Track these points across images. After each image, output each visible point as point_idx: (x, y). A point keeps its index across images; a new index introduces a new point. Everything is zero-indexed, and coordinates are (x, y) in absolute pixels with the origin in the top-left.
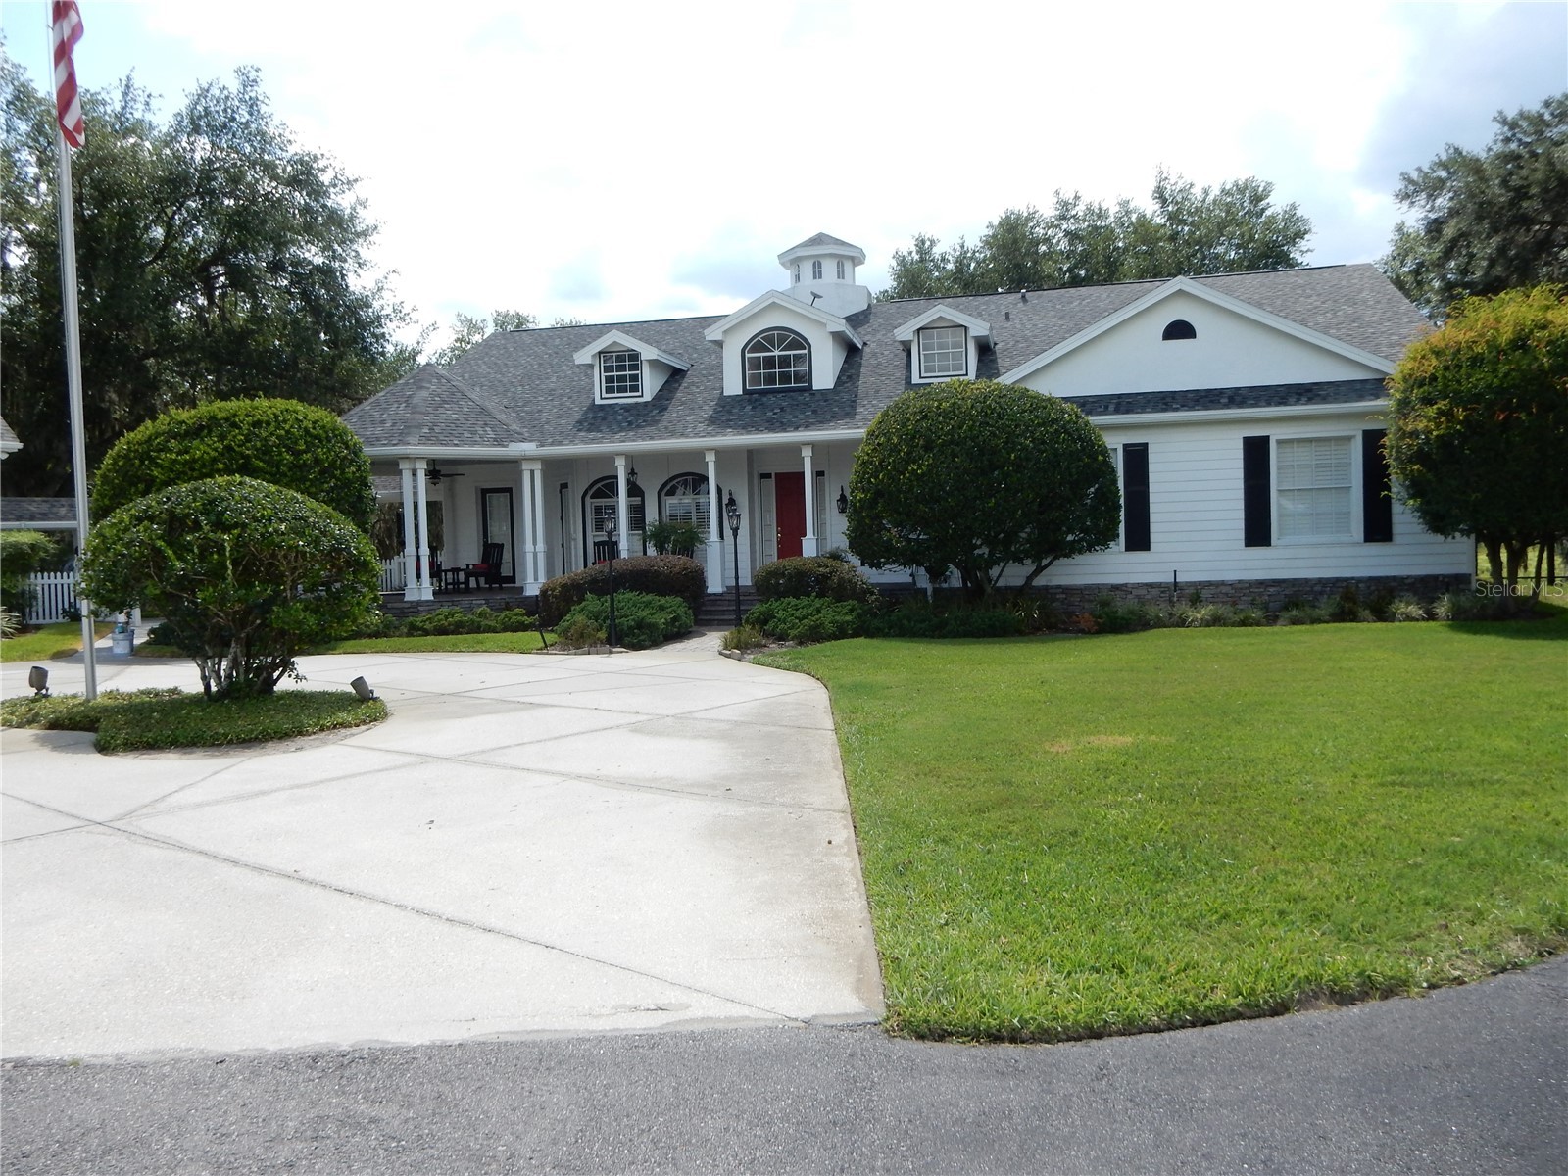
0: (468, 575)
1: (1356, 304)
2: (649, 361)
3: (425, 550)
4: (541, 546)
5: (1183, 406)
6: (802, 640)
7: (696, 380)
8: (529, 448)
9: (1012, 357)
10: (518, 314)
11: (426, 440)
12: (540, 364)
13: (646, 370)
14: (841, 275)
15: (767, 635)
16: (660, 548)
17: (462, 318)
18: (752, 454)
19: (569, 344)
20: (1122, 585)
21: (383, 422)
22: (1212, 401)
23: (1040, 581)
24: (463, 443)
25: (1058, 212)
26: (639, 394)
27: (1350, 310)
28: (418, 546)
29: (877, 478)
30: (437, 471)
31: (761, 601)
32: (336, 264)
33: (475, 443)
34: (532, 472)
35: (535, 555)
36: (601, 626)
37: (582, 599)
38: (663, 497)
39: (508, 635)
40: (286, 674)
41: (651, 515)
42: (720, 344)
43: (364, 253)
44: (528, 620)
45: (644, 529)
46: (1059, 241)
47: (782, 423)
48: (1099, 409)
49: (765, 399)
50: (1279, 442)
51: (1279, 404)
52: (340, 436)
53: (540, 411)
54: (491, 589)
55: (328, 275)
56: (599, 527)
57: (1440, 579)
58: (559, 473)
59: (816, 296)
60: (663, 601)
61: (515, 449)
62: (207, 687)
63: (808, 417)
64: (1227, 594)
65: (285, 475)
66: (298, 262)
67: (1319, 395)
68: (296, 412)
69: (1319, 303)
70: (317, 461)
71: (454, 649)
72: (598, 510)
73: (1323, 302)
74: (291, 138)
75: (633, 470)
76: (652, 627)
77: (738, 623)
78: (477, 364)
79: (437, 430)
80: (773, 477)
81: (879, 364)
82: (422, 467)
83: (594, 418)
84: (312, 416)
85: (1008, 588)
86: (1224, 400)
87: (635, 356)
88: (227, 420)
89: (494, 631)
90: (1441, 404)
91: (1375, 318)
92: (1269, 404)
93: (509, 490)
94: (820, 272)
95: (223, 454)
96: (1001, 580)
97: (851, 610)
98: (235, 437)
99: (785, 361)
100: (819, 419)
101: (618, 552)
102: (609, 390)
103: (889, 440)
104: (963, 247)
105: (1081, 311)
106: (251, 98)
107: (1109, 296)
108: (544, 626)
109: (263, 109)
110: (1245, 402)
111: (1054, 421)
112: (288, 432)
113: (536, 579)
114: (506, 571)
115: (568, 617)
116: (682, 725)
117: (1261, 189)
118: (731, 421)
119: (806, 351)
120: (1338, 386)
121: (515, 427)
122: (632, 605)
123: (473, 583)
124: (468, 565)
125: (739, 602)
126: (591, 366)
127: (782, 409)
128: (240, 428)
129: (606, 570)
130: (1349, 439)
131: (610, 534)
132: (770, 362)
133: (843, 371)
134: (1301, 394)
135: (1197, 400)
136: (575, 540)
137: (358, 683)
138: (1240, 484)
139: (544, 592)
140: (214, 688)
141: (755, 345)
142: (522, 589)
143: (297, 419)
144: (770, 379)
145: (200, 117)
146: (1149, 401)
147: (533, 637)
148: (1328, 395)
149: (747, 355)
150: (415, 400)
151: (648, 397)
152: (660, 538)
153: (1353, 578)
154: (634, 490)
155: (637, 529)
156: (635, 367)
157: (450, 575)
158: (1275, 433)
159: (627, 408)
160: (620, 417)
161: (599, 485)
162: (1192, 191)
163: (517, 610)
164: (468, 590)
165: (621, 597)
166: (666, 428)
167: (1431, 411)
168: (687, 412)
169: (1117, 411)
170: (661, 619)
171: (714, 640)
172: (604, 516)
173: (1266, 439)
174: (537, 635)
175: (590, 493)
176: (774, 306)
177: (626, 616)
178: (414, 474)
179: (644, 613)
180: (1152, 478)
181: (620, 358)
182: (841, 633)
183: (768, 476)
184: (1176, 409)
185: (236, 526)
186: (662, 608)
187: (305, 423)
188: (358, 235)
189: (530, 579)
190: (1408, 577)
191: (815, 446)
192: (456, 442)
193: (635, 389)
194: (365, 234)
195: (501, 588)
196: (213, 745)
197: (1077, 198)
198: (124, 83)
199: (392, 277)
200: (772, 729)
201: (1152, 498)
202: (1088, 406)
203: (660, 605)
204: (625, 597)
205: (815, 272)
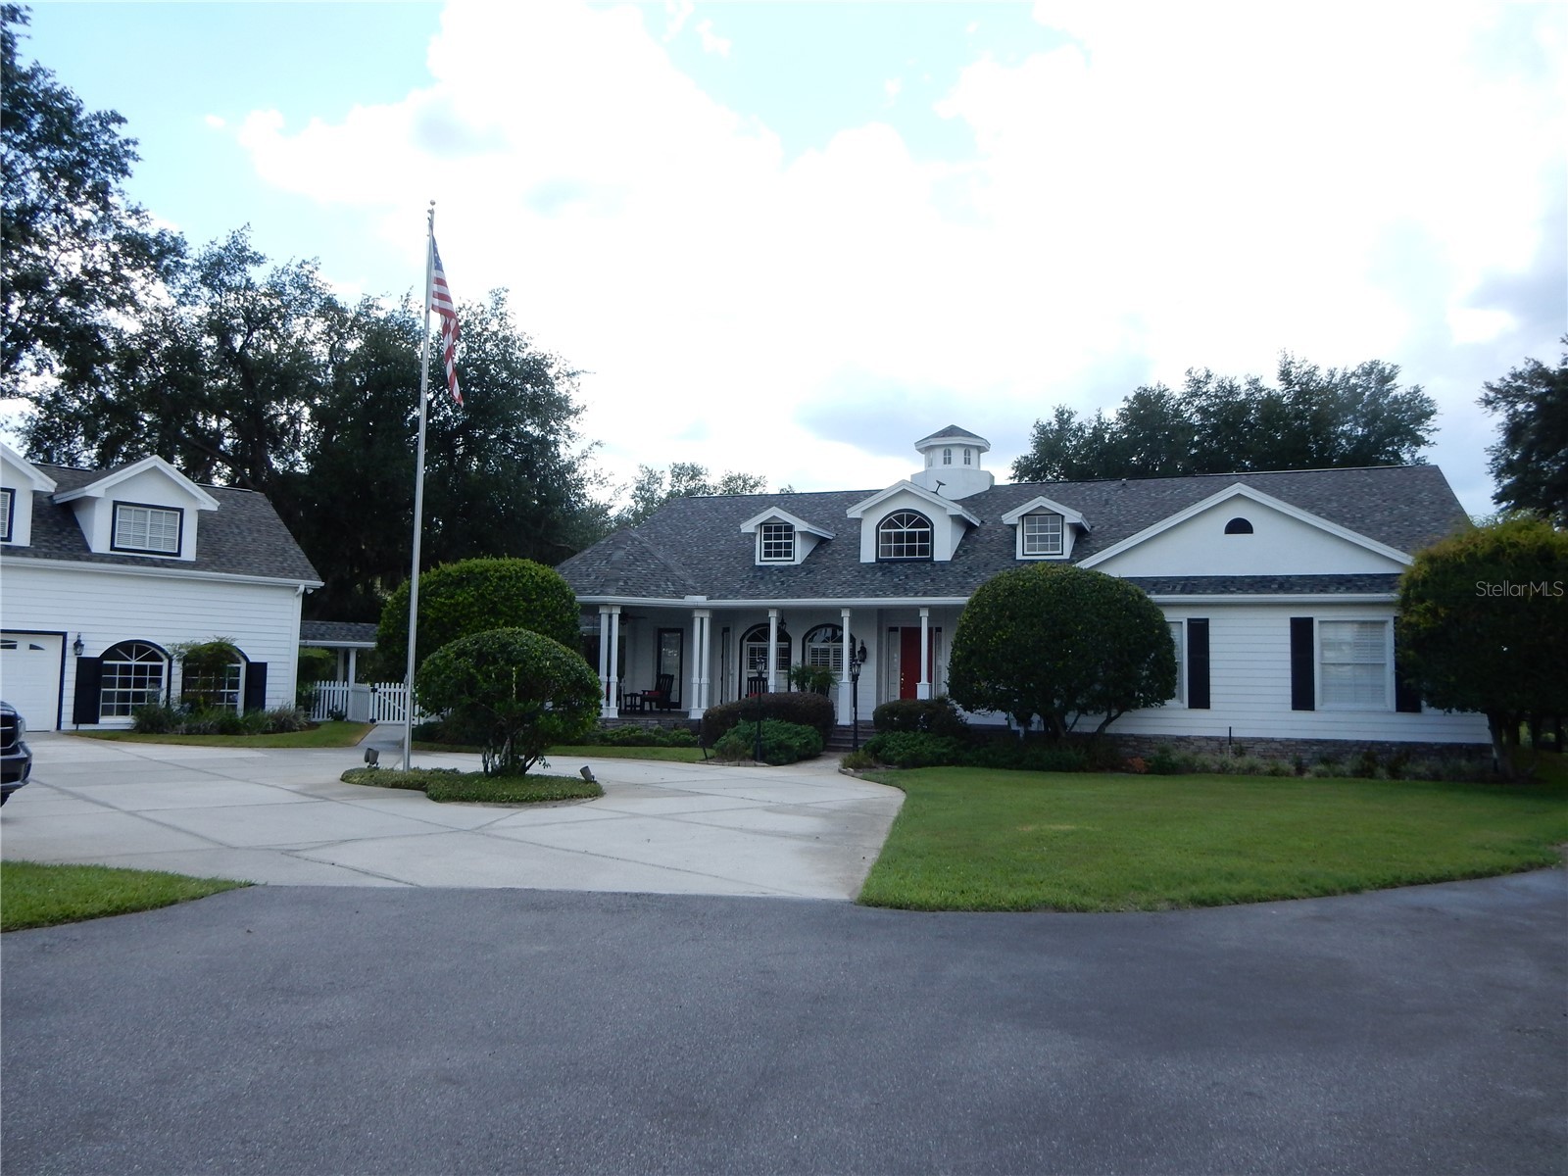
0: (643, 700)
1: (1412, 503)
2: (801, 533)
3: (614, 677)
4: (705, 679)
5: (1238, 589)
6: (904, 765)
7: (838, 548)
8: (700, 600)
9: (1103, 539)
10: (693, 466)
11: (621, 592)
12: (713, 528)
13: (798, 539)
14: (967, 461)
15: (878, 759)
16: (801, 685)
17: (644, 469)
18: (882, 612)
19: (737, 511)
20: (1185, 737)
21: (588, 575)
22: (1263, 587)
23: (1111, 730)
24: (650, 595)
25: (1190, 390)
26: (792, 558)
27: (1406, 509)
28: (609, 675)
29: (971, 640)
30: (628, 615)
31: (878, 733)
32: (551, 438)
33: (658, 595)
34: (702, 619)
35: (700, 685)
36: (749, 746)
37: (736, 724)
38: (807, 644)
39: (677, 749)
40: (537, 762)
41: (796, 659)
42: (859, 521)
43: (574, 427)
44: (692, 738)
45: (789, 670)
46: (1191, 415)
47: (905, 589)
48: (1167, 589)
49: (894, 567)
50: (1321, 622)
51: (1321, 591)
52: (559, 587)
53: (710, 569)
54: (661, 712)
55: (544, 445)
56: (753, 665)
57: (1464, 747)
58: (723, 621)
59: (940, 484)
60: (799, 729)
61: (692, 600)
62: (486, 768)
63: (927, 584)
64: (1276, 749)
65: (520, 618)
66: (521, 435)
67: (1357, 586)
68: (530, 569)
69: (1380, 501)
70: (543, 607)
71: (636, 757)
72: (753, 651)
73: (1384, 501)
74: (527, 342)
75: (783, 620)
76: (789, 748)
77: (855, 749)
78: (661, 526)
79: (630, 583)
80: (900, 630)
81: (992, 540)
82: (617, 612)
83: (754, 577)
84: (542, 573)
85: (1080, 735)
86: (1275, 586)
87: (790, 528)
88: (481, 573)
89: (665, 745)
90: (1429, 603)
91: (1426, 518)
92: (1311, 592)
93: (681, 631)
94: (950, 458)
95: (477, 600)
96: (1076, 726)
97: (949, 744)
98: (487, 587)
99: (911, 537)
100: (936, 587)
101: (767, 687)
102: (767, 554)
103: (983, 609)
104: (1099, 418)
105: (1171, 500)
106: (501, 314)
107: (1198, 487)
108: (706, 743)
109: (509, 321)
110: (1291, 588)
111: (1119, 600)
112: (524, 585)
113: (699, 706)
114: (674, 698)
115: (724, 737)
116: (799, 810)
117: (1387, 371)
118: (864, 585)
119: (929, 529)
120: (1375, 578)
121: (690, 582)
122: (774, 729)
123: (647, 707)
124: (644, 692)
125: (856, 732)
126: (754, 534)
127: (907, 577)
128: (491, 581)
129: (756, 701)
130: (1383, 623)
131: (760, 673)
132: (899, 537)
133: (961, 545)
134: (1341, 584)
135: (1252, 585)
136: (733, 675)
137: (585, 771)
138: (1288, 657)
139: (706, 716)
140: (490, 770)
141: (888, 522)
142: (687, 714)
143: (531, 575)
144: (899, 550)
145: (462, 328)
146: (1211, 584)
147: (698, 752)
148: (1365, 586)
149: (881, 531)
150: (615, 558)
151: (798, 561)
152: (801, 677)
153: (1387, 742)
154: (783, 636)
155: (783, 668)
156: (789, 537)
157: (629, 699)
158: (1317, 616)
159: (781, 570)
160: (775, 578)
161: (755, 631)
162: (1317, 373)
163: (685, 730)
164: (643, 713)
165: (766, 723)
166: (812, 588)
167: (1421, 607)
168: (829, 575)
169: (1182, 591)
170: (796, 743)
171: (835, 763)
172: (759, 657)
173: (1310, 620)
174: (700, 750)
175: (747, 637)
176: (904, 492)
177: (769, 739)
178: (610, 616)
179: (783, 737)
180: (1212, 648)
181: (778, 529)
182: (937, 761)
183: (895, 629)
184: (1232, 592)
185: (519, 662)
186: (798, 734)
187: (537, 578)
188: (570, 413)
189: (695, 706)
190: (1436, 744)
191: (932, 609)
192: (644, 593)
193: (788, 554)
194: (576, 412)
195: (669, 712)
196: (500, 802)
197: (1208, 376)
198: (405, 298)
199: (595, 447)
200: (857, 814)
201: (1212, 665)
202: (1159, 586)
203: (796, 732)
204: (769, 723)
205: (945, 459)
